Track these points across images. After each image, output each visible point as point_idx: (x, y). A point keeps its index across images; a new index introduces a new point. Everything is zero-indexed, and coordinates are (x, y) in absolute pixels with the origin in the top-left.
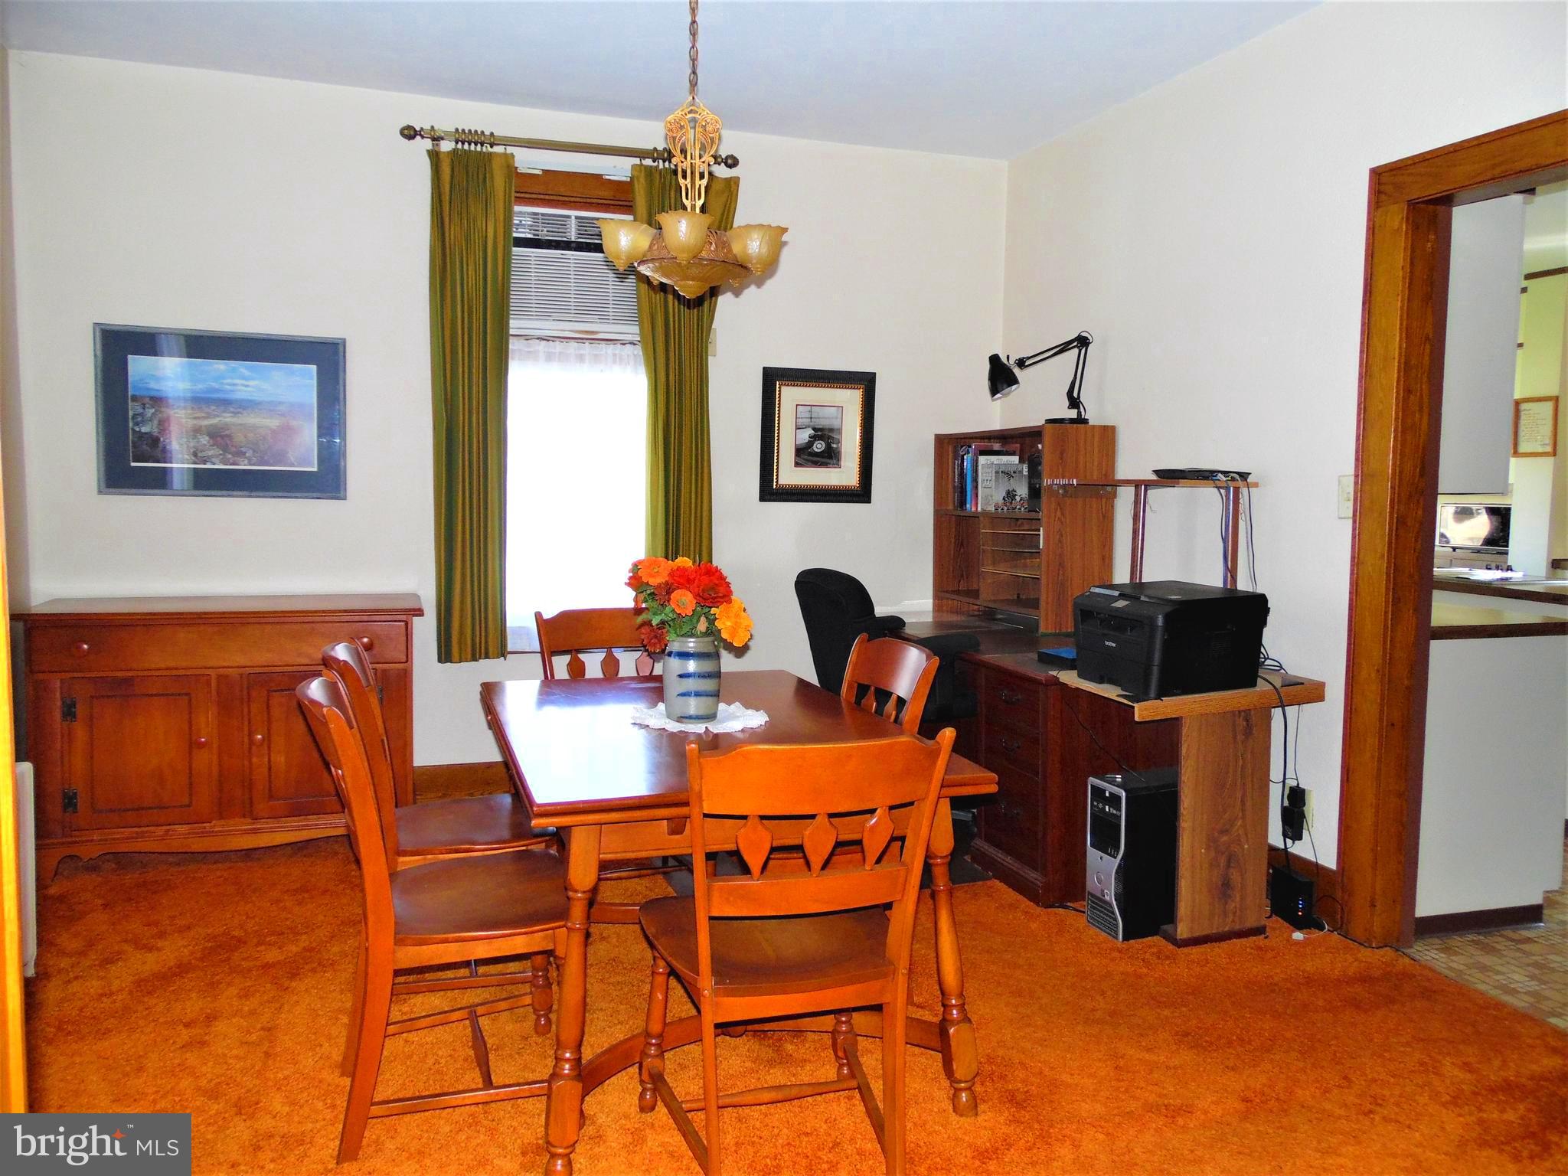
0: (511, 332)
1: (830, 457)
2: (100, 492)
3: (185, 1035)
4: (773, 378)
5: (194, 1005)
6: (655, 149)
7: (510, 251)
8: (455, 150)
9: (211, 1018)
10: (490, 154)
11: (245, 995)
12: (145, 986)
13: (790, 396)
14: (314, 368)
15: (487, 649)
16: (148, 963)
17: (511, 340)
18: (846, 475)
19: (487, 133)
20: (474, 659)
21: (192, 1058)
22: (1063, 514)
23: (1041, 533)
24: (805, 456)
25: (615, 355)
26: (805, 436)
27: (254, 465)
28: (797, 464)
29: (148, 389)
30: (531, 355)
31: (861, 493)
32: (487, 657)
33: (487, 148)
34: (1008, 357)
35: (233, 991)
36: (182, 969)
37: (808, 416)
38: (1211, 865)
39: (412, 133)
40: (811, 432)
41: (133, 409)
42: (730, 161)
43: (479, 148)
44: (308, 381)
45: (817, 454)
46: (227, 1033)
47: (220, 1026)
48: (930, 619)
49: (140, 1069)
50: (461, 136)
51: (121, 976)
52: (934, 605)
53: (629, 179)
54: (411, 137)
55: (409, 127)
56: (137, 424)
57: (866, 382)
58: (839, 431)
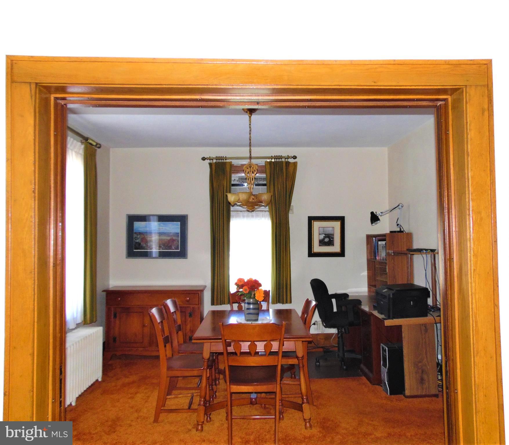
0: (231, 210)
1: (330, 243)
2: (126, 258)
3: (130, 396)
4: (311, 219)
5: (133, 390)
6: (272, 156)
7: (231, 188)
8: (216, 162)
9: (136, 393)
10: (226, 162)
11: (146, 389)
12: (124, 385)
13: (316, 225)
14: (179, 223)
15: (224, 301)
16: (127, 380)
17: (231, 212)
18: (336, 248)
19: (224, 157)
20: (220, 305)
21: (130, 401)
22: (394, 261)
23: (387, 267)
24: (322, 243)
25: (262, 215)
26: (322, 237)
27: (164, 250)
28: (320, 245)
29: (139, 231)
30: (237, 216)
31: (342, 254)
32: (224, 304)
33: (225, 161)
34: (376, 212)
35: (143, 388)
36: (133, 382)
37: (323, 230)
38: (416, 372)
39: (204, 159)
40: (324, 235)
41: (135, 236)
42: (294, 157)
43: (222, 161)
44: (177, 227)
45: (325, 242)
46: (139, 397)
47: (138, 395)
48: (367, 294)
49: (119, 401)
50: (217, 158)
51: (120, 383)
52: (368, 290)
53: (264, 165)
54: (204, 160)
55: (204, 157)
56: (136, 240)
57: (342, 219)
58: (333, 235)
